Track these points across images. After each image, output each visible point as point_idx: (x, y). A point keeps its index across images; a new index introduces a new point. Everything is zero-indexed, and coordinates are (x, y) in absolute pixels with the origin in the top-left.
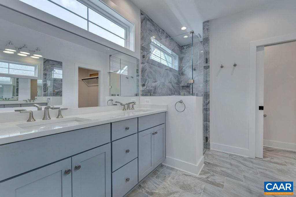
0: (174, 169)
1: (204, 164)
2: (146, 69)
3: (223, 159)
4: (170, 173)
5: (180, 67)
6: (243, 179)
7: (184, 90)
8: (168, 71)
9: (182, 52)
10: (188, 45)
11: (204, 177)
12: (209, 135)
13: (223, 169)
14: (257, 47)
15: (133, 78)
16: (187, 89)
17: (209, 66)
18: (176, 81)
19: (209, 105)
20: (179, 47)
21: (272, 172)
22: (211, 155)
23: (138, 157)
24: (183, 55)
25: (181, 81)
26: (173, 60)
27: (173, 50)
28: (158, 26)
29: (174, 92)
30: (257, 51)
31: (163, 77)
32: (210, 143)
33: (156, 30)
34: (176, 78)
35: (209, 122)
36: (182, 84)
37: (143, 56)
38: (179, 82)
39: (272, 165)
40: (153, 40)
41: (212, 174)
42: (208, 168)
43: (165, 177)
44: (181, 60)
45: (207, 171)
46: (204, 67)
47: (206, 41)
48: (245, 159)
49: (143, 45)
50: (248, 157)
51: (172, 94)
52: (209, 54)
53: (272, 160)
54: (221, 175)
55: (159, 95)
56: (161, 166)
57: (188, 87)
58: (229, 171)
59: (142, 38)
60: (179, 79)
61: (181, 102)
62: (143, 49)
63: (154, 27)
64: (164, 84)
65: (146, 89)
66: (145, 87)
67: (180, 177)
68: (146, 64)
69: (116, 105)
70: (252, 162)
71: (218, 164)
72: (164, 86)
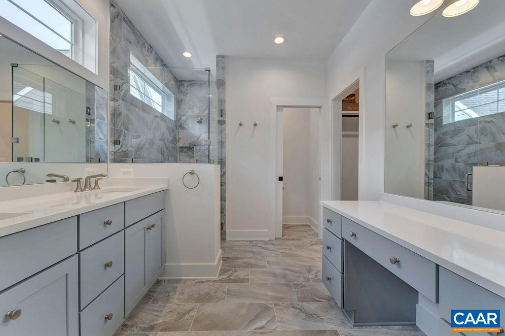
0: (180, 280)
1: (222, 261)
2: (121, 112)
3: (243, 249)
4: (175, 289)
5: (177, 115)
6: (267, 265)
7: (184, 154)
8: (159, 120)
9: (180, 91)
10: (191, 81)
11: (225, 276)
12: (225, 220)
13: (246, 260)
14: (277, 106)
15: (74, 123)
16: (188, 152)
17: (225, 121)
18: (171, 138)
19: (225, 177)
20: (176, 82)
21: (290, 249)
22: (228, 247)
23: (124, 274)
24: (182, 97)
25: (179, 139)
26: (164, 101)
27: (167, 85)
28: (141, 35)
29: (169, 156)
30: (277, 111)
31: (150, 130)
32: (227, 231)
33: (138, 42)
34: (172, 133)
35: (225, 201)
36: (180, 144)
37: (114, 85)
38: (175, 140)
39: (290, 242)
40: (134, 60)
41: (234, 270)
42: (227, 265)
43: (169, 295)
44: (179, 103)
45: (228, 268)
46: (219, 121)
47: (221, 83)
48: (266, 243)
49: (115, 65)
50: (269, 239)
51: (165, 160)
52: (225, 104)
53: (290, 238)
54: (244, 267)
55: (144, 162)
56: (158, 282)
57: (190, 148)
58: (252, 261)
59: (113, 52)
60: (175, 135)
61: (192, 173)
62: (114, 72)
63: (136, 37)
64: (152, 143)
65: (121, 150)
66: (118, 147)
67: (192, 287)
68: (120, 102)
69: (54, 181)
70: (272, 244)
71: (239, 256)
72: (152, 145)
